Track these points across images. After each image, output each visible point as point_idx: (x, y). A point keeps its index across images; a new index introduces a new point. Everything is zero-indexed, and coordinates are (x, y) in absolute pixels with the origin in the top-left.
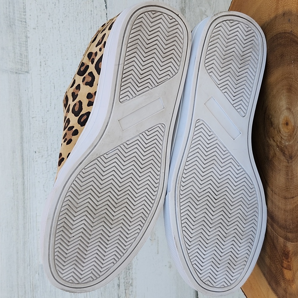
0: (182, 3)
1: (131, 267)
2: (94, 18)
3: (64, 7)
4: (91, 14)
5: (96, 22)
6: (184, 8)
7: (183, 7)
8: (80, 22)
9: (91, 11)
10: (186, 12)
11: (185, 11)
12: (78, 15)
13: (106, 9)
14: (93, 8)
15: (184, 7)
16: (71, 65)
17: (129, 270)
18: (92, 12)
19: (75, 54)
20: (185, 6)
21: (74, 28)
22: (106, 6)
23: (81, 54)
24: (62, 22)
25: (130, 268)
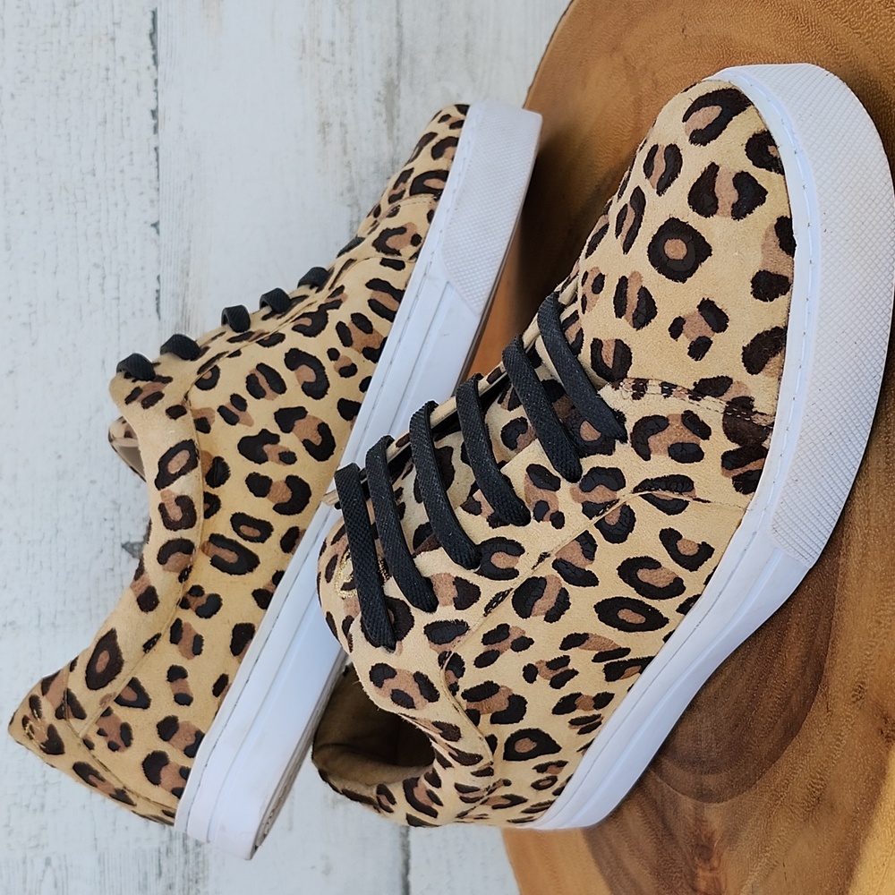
0: (390, 66)
1: (203, 872)
2: (114, 92)
3: (19, 50)
4: (107, 79)
5: (122, 104)
6: (396, 83)
7: (392, 79)
8: (69, 101)
9: (107, 69)
10: (402, 94)
11: (399, 91)
12: (63, 79)
13: (153, 68)
14: (115, 61)
15: (395, 78)
16: (35, 233)
17: (196, 882)
18: (111, 74)
19: (50, 201)
20: (399, 77)
21: (49, 117)
22: (155, 57)
23: (68, 199)
24: (13, 96)
25: (201, 875)
